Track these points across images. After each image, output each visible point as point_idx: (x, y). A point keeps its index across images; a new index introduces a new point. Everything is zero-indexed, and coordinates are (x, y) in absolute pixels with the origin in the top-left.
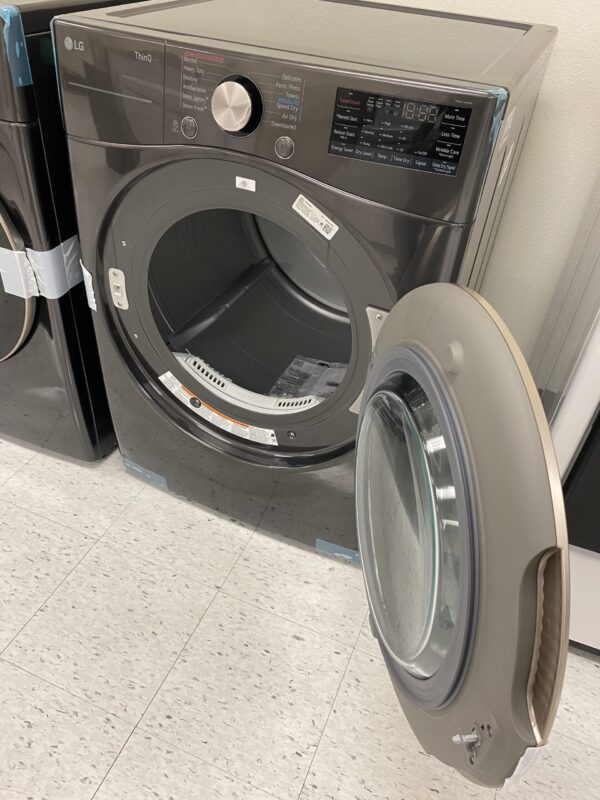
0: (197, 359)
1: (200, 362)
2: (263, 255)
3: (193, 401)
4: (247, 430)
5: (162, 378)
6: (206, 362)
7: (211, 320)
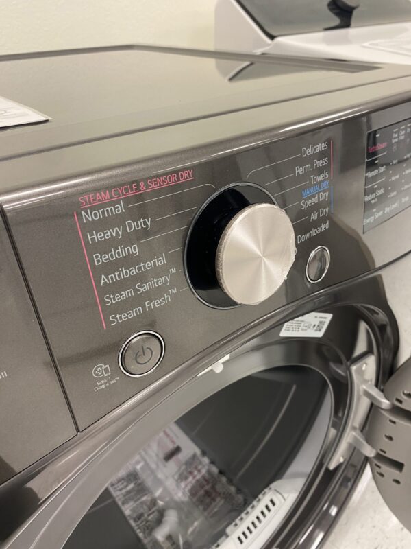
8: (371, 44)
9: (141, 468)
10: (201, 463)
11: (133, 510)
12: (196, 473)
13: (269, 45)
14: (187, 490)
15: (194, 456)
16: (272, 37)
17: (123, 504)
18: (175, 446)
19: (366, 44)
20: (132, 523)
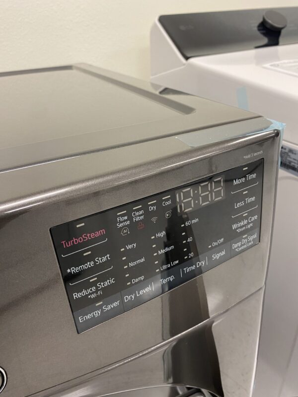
8: (272, 65)
13: (184, 65)
16: (187, 58)
19: (267, 65)
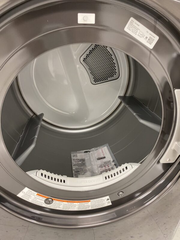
0: (42, 171)
1: (44, 172)
2: (32, 114)
3: (47, 202)
4: (89, 203)
5: (20, 195)
6: (47, 171)
7: (32, 147)
9: (87, 159)
10: (111, 164)
11: (76, 169)
12: (107, 167)
14: (100, 171)
15: (110, 161)
17: (74, 165)
18: (104, 156)
20: (74, 172)
